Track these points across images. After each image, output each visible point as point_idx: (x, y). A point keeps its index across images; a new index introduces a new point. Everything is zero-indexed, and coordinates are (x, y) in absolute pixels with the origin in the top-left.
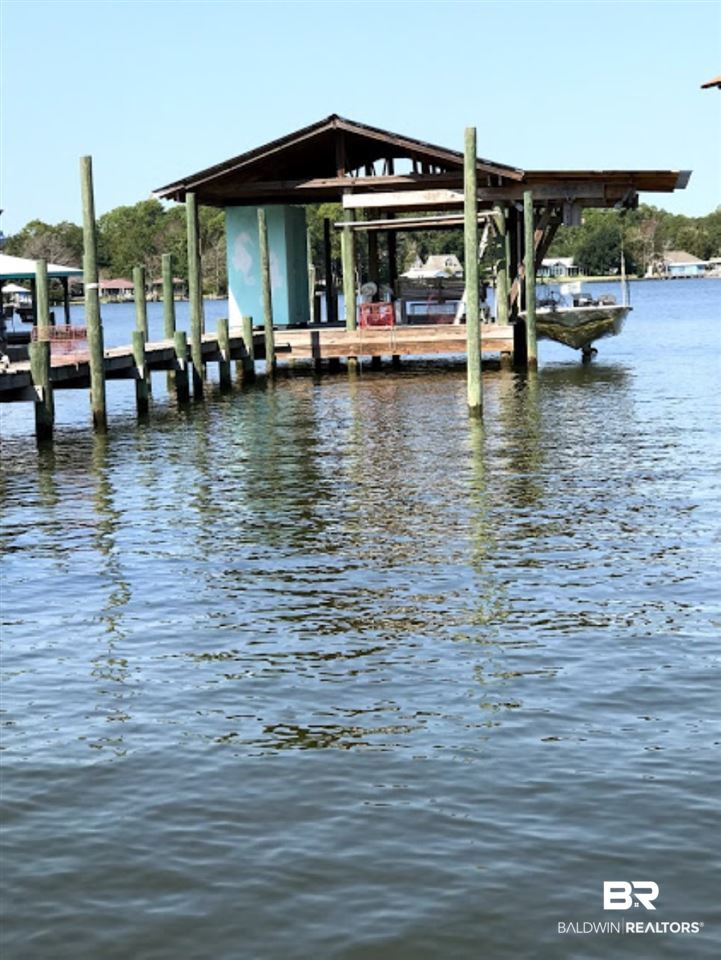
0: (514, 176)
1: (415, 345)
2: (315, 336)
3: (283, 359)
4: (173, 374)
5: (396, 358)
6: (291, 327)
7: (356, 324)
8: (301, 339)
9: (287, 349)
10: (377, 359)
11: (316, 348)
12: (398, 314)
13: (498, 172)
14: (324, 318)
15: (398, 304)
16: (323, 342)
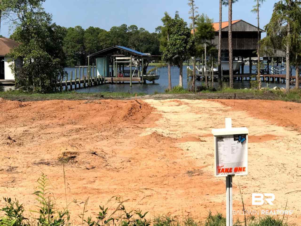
0: (141, 56)
1: (126, 80)
2: (112, 78)
3: (107, 82)
4: (83, 84)
5: (123, 82)
6: (107, 77)
7: (117, 77)
8: (110, 79)
9: (107, 80)
10: (120, 82)
11: (112, 80)
12: (124, 75)
13: (139, 55)
14: (111, 76)
15: (124, 74)
16: (113, 79)
